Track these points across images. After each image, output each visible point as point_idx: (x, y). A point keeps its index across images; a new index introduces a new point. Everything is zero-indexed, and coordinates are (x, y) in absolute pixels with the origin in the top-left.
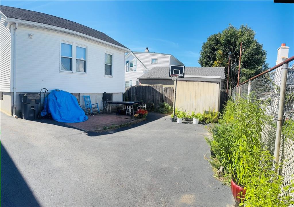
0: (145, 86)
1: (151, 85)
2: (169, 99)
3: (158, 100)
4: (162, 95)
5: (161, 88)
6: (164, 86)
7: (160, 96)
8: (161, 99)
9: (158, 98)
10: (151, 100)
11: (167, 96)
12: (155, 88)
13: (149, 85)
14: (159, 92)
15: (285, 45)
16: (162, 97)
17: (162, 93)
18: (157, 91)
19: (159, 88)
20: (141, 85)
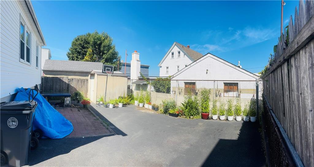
0: (52, 77)
1: (58, 76)
2: (74, 88)
3: (64, 89)
4: (68, 85)
5: (67, 79)
6: (70, 77)
7: (66, 86)
8: (67, 88)
9: (65, 87)
10: (58, 89)
11: (72, 86)
12: (62, 79)
13: (56, 76)
14: (66, 83)
15: (136, 52)
16: (68, 87)
17: (68, 83)
18: (63, 81)
19: (65, 79)
20: (45, 75)
